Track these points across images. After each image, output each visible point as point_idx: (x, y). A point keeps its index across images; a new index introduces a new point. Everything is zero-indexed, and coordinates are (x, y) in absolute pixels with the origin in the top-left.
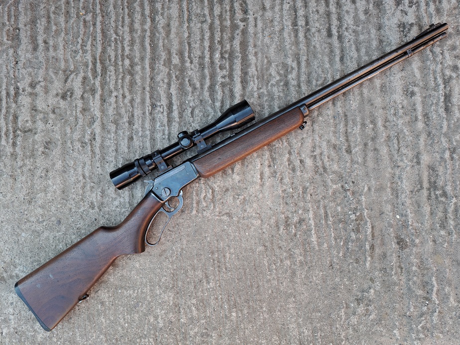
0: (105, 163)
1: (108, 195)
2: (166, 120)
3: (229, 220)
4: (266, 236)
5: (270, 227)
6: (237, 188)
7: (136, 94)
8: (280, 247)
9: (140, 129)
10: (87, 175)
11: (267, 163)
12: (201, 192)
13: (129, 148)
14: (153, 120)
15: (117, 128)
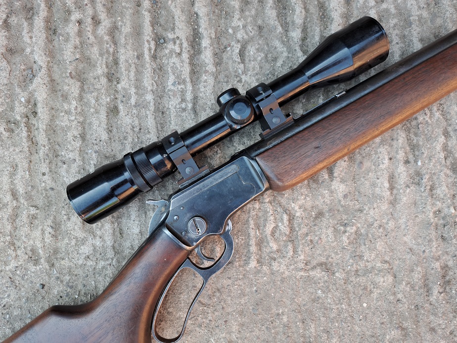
0: (60, 164)
1: (67, 233)
2: (186, 70)
3: (326, 278)
4: (403, 308)
5: (413, 288)
6: (341, 209)
7: (122, 14)
8: (433, 330)
9: (133, 91)
10: (21, 190)
11: (401, 155)
12: (266, 220)
13: (109, 131)
14: (160, 70)
15: (82, 89)
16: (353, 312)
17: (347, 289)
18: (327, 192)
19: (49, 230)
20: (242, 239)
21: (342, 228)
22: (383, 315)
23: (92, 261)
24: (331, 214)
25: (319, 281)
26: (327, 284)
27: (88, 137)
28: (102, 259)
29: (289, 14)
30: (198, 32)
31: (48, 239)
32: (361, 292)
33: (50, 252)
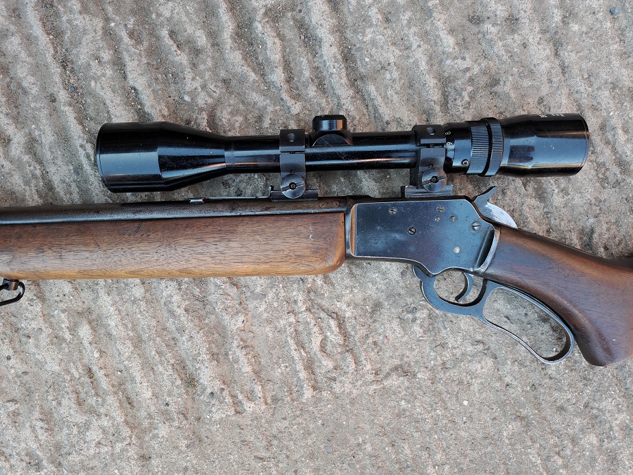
16: (452, 415)
17: (438, 389)
18: (377, 275)
19: (40, 424)
20: (287, 367)
21: (410, 316)
22: (493, 409)
23: (106, 446)
24: (391, 302)
25: (399, 389)
26: (410, 391)
27: (47, 294)
28: (118, 441)
29: (259, 51)
30: (144, 112)
31: (43, 436)
32: (456, 389)
33: (50, 450)
